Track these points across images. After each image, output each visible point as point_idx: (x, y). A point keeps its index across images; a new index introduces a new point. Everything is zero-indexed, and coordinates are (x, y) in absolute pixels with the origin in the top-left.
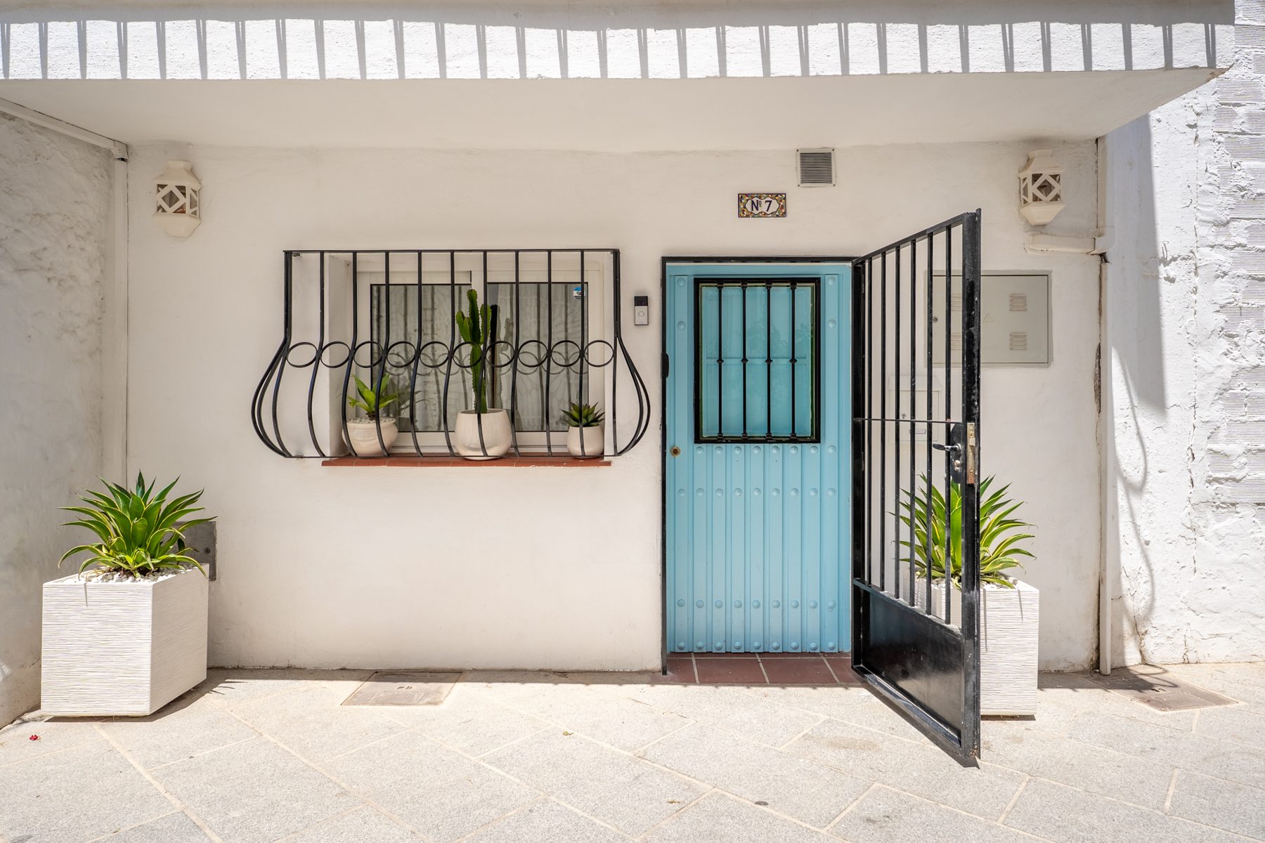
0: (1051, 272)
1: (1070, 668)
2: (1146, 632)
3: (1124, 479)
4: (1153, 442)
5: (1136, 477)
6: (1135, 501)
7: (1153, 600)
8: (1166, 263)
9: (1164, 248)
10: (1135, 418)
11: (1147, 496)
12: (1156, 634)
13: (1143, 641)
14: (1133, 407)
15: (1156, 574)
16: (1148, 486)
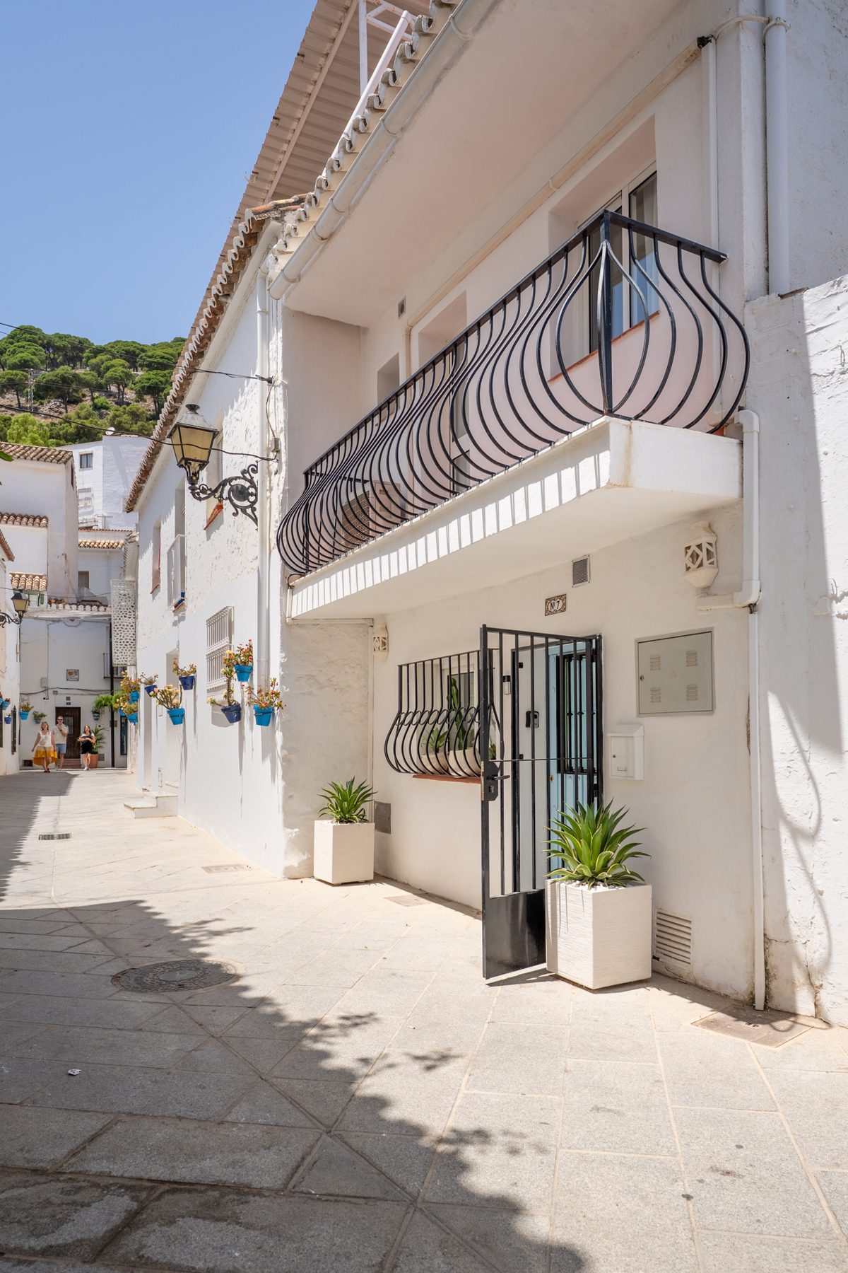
0: (713, 628)
1: (735, 996)
2: (821, 986)
3: (789, 824)
4: (826, 788)
5: (808, 824)
6: (806, 848)
7: (830, 954)
8: (838, 600)
9: (834, 584)
10: (806, 762)
11: (819, 844)
12: (833, 991)
13: (818, 994)
14: (801, 751)
15: (832, 928)
16: (821, 834)
